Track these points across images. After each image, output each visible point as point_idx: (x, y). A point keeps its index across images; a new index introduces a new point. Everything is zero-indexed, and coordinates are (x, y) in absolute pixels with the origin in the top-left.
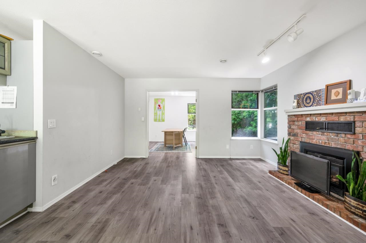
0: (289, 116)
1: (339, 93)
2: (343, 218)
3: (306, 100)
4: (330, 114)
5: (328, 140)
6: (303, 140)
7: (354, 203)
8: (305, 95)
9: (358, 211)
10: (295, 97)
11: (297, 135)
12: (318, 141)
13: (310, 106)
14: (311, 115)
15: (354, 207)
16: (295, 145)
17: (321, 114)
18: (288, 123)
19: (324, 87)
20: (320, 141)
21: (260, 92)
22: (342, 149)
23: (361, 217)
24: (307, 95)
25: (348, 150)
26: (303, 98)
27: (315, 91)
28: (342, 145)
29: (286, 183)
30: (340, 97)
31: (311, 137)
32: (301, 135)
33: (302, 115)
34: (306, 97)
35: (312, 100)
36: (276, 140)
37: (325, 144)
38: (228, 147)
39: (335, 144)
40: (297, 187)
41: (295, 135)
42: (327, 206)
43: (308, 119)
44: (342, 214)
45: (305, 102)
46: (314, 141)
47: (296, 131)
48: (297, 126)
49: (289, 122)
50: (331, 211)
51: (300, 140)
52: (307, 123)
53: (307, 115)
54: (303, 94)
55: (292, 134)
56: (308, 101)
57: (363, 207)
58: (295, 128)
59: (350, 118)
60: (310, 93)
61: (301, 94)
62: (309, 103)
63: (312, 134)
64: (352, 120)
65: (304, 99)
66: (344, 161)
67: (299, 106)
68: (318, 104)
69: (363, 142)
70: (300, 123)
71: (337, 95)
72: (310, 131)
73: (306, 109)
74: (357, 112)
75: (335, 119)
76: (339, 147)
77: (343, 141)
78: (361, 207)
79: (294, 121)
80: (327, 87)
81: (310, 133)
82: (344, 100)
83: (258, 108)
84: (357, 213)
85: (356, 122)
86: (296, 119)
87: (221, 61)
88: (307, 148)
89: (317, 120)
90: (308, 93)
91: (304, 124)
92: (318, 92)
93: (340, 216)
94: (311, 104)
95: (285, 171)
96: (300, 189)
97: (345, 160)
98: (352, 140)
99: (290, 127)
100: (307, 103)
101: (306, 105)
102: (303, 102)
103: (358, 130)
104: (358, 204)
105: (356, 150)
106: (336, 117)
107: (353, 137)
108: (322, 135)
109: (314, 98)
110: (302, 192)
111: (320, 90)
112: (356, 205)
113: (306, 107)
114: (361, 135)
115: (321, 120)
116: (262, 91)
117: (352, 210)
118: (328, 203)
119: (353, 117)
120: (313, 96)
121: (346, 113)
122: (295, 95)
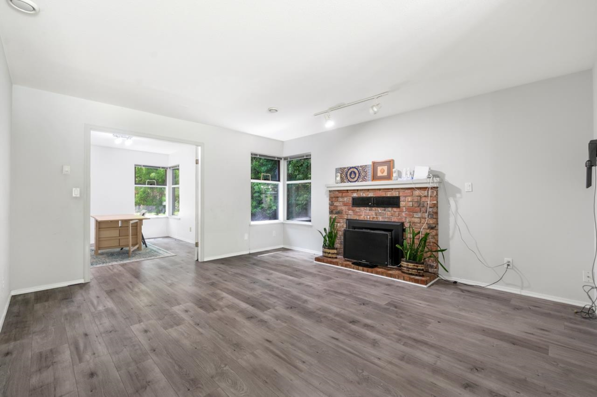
0: (330, 191)
1: (384, 171)
2: (406, 280)
3: (350, 175)
4: (378, 189)
5: (376, 215)
6: (349, 217)
7: (411, 265)
8: (349, 169)
9: (414, 272)
10: (337, 170)
11: (342, 213)
12: (366, 217)
13: (355, 182)
14: (358, 190)
15: (411, 268)
16: (339, 224)
17: (368, 190)
18: (330, 200)
19: (371, 163)
20: (368, 217)
21: (283, 159)
22: (390, 222)
23: (416, 275)
24: (352, 170)
25: (394, 222)
26: (347, 172)
27: (361, 166)
28: (389, 218)
29: (342, 266)
30: (385, 174)
31: (358, 214)
32: (346, 212)
33: (347, 190)
34: (350, 171)
35: (357, 175)
36: (310, 221)
37: (373, 219)
38: (246, 237)
39: (383, 218)
40: (357, 267)
41: (339, 213)
42: (391, 276)
43: (355, 195)
44: (405, 278)
45: (349, 176)
46: (362, 217)
47: (339, 208)
48: (341, 203)
49: (331, 198)
50: (395, 278)
51: (346, 218)
52: (354, 199)
53: (354, 191)
54: (347, 168)
55: (334, 212)
56: (353, 176)
57: (417, 266)
58: (339, 205)
59: (395, 194)
60: (355, 168)
61: (345, 168)
62: (354, 178)
63: (360, 210)
64: (397, 195)
65: (348, 174)
66: (392, 234)
67: (342, 181)
68: (364, 180)
69: (406, 214)
70: (345, 199)
71: (382, 172)
72: (357, 207)
73: (350, 184)
74: (402, 189)
75: (383, 194)
76: (386, 220)
77: (390, 214)
78: (416, 267)
79: (338, 197)
80: (374, 163)
81: (357, 209)
82: (389, 177)
83: (279, 181)
84: (413, 273)
85: (401, 197)
86: (340, 195)
87: (270, 110)
88: (355, 226)
89: (364, 195)
90: (353, 168)
91: (351, 199)
92: (364, 167)
93: (404, 280)
94: (356, 179)
95: (334, 254)
96: (361, 268)
97: (393, 232)
98: (397, 213)
99: (331, 204)
100: (352, 178)
101: (351, 180)
102: (347, 176)
103: (402, 204)
104: (414, 266)
105: (400, 221)
106: (383, 193)
107: (398, 210)
108: (369, 210)
109: (359, 174)
110: (363, 271)
111: (366, 166)
112: (412, 267)
113: (351, 182)
114: (404, 208)
115: (369, 196)
116: (285, 159)
117: (409, 272)
118: (390, 272)
119: (398, 192)
120: (358, 171)
121: (392, 189)
122: (337, 167)
